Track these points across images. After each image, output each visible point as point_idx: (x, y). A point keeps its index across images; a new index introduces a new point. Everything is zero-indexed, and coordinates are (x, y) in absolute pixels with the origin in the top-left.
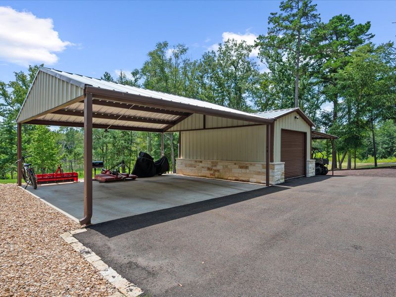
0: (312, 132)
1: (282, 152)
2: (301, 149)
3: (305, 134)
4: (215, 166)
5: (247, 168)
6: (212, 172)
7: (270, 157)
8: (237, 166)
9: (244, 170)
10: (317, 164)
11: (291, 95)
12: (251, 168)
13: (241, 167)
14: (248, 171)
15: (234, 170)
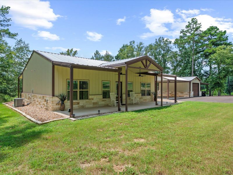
0: (200, 83)
1: (193, 89)
2: (197, 88)
3: (198, 84)
4: (173, 93)
5: (183, 93)
6: (171, 95)
7: (190, 91)
8: (180, 93)
9: (182, 94)
10: (202, 93)
11: (190, 64)
12: (184, 93)
13: (181, 93)
14: (183, 94)
15: (179, 94)
